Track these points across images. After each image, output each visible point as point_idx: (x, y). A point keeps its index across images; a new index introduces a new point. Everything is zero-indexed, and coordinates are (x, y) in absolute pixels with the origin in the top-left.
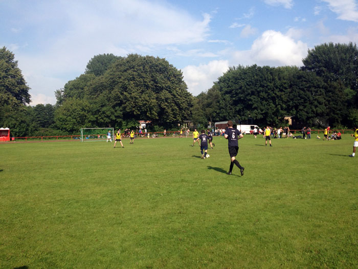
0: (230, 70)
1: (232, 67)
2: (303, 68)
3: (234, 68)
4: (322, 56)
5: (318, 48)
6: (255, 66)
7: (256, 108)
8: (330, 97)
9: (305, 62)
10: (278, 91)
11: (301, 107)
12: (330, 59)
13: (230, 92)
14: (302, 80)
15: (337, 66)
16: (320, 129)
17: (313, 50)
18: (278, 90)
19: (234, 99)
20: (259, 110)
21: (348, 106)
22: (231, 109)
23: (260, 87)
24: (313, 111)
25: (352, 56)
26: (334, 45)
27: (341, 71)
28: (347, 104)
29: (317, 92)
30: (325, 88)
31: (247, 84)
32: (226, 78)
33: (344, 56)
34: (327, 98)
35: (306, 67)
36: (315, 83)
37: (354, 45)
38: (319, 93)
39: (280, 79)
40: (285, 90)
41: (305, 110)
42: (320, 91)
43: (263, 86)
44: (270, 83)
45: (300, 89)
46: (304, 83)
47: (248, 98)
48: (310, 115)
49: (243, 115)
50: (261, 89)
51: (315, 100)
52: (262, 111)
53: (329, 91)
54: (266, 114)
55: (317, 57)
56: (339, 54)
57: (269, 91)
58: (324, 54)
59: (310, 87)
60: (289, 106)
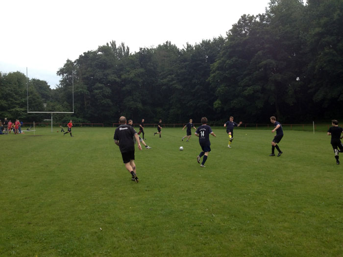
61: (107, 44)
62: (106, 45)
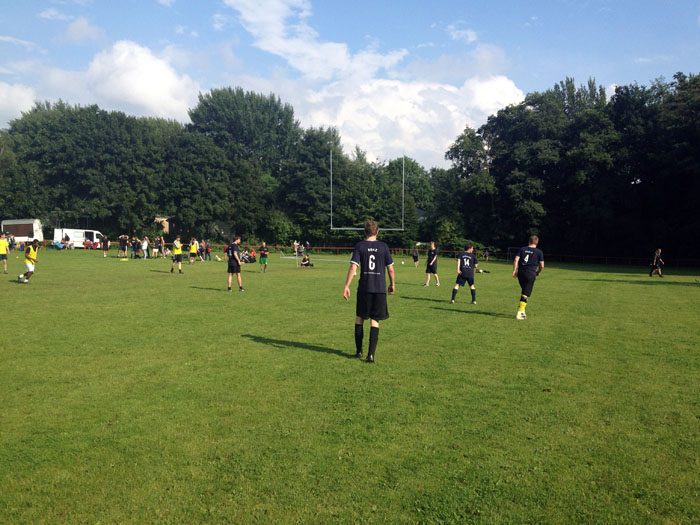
0: (39, 107)
1: (43, 102)
2: (189, 127)
3: (48, 105)
4: (224, 110)
5: (217, 94)
6: (95, 108)
7: (96, 195)
8: (237, 187)
9: (194, 115)
10: (142, 166)
11: (186, 202)
12: (238, 117)
13: (38, 157)
14: (189, 150)
15: (250, 132)
16: (219, 243)
17: (208, 96)
18: (141, 163)
19: (48, 171)
20: (104, 201)
21: (266, 205)
22: (41, 193)
23: (105, 152)
24: (207, 210)
25: (273, 118)
26: (245, 93)
27: (256, 142)
28: (265, 201)
29: (215, 175)
30: (230, 170)
31: (77, 143)
32: (29, 125)
33: (262, 117)
34: (233, 188)
35: (195, 126)
36: (211, 157)
37: (277, 100)
38: (219, 177)
39: (145, 142)
40: (157, 166)
41: (193, 206)
42: (222, 175)
43: (112, 153)
44: (127, 147)
45: (184, 165)
46: (193, 156)
47: (80, 171)
48: (203, 217)
49: (70, 208)
50: (107, 156)
51: (213, 189)
52: (110, 201)
53: (237, 176)
54: (118, 209)
55: (215, 110)
56: (254, 111)
57: (123, 164)
58: (228, 107)
59: (202, 164)
60: (162, 196)
61: (557, 87)
62: (552, 89)
